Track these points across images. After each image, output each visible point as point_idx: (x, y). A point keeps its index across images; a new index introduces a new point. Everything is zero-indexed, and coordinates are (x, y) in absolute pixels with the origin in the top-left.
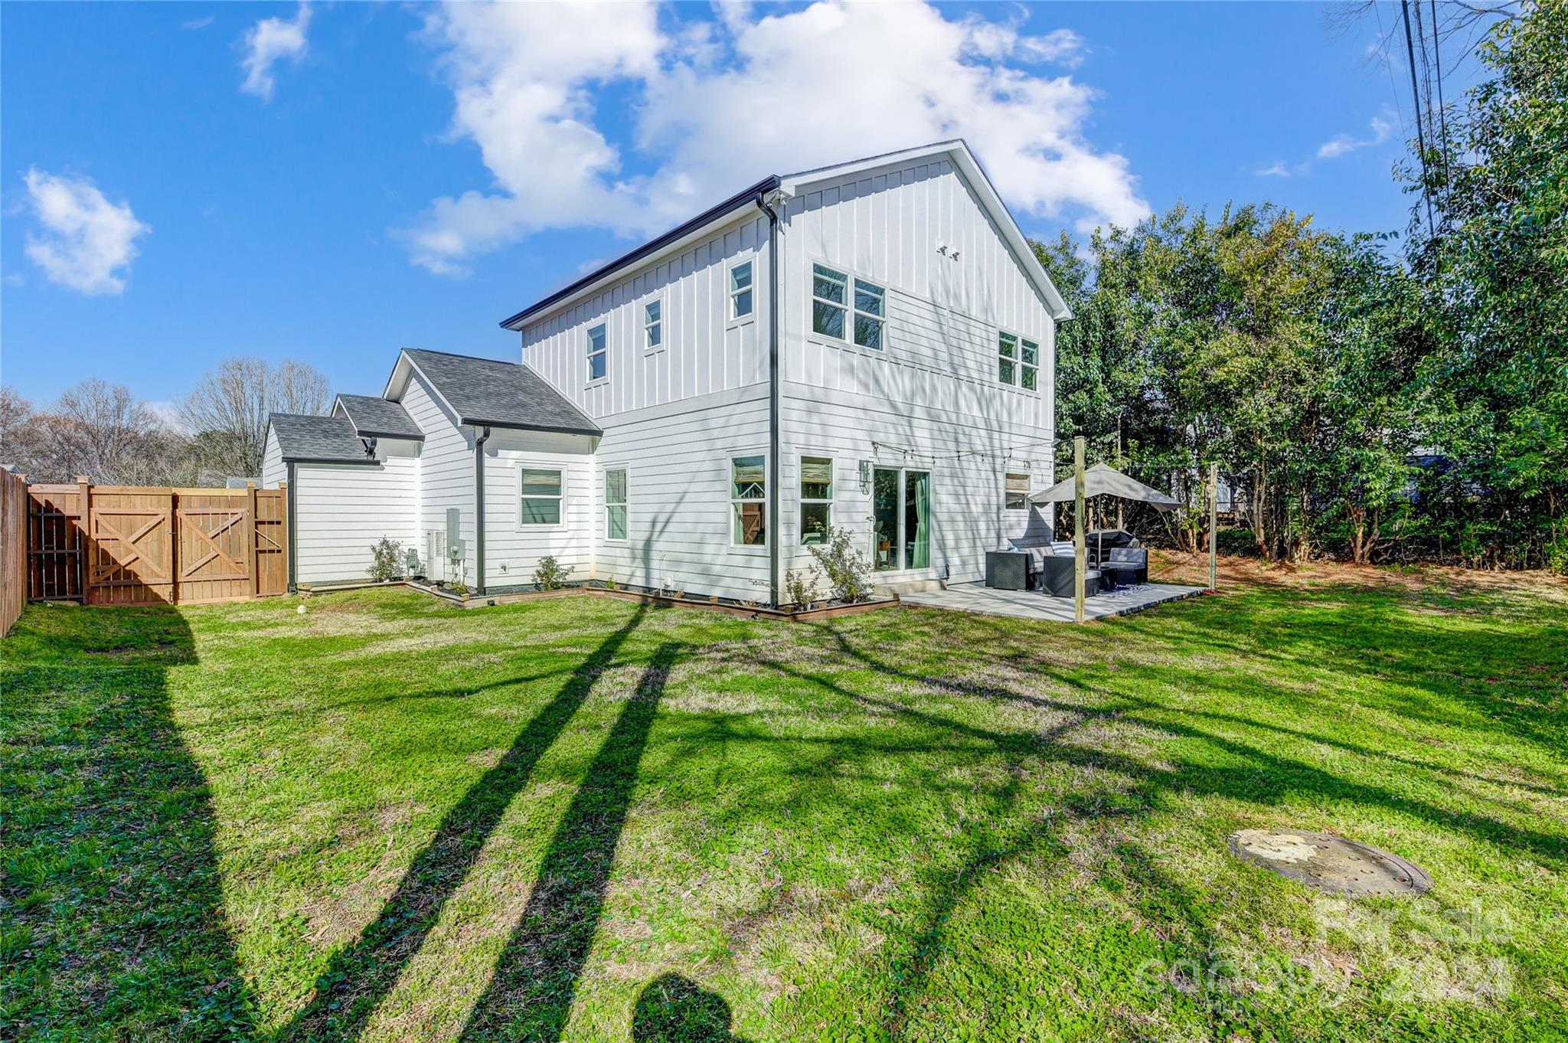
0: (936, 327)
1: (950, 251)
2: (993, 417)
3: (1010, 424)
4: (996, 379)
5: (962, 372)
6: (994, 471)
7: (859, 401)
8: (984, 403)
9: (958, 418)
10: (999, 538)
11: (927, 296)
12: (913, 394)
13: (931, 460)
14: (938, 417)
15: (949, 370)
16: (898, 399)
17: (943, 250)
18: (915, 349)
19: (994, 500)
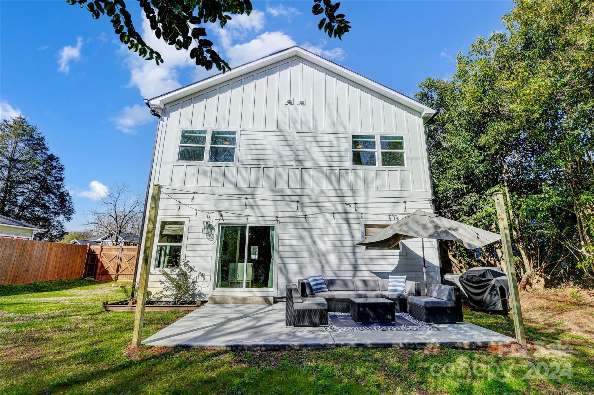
0: (283, 143)
1: (297, 102)
2: (344, 186)
3: (366, 189)
4: (348, 162)
5: (308, 164)
6: (347, 221)
7: (208, 190)
8: (333, 178)
9: (302, 192)
10: (355, 268)
11: (275, 128)
12: (257, 181)
13: (275, 219)
14: (282, 191)
15: (293, 163)
16: (243, 184)
17: (290, 103)
18: (261, 157)
19: (348, 241)
